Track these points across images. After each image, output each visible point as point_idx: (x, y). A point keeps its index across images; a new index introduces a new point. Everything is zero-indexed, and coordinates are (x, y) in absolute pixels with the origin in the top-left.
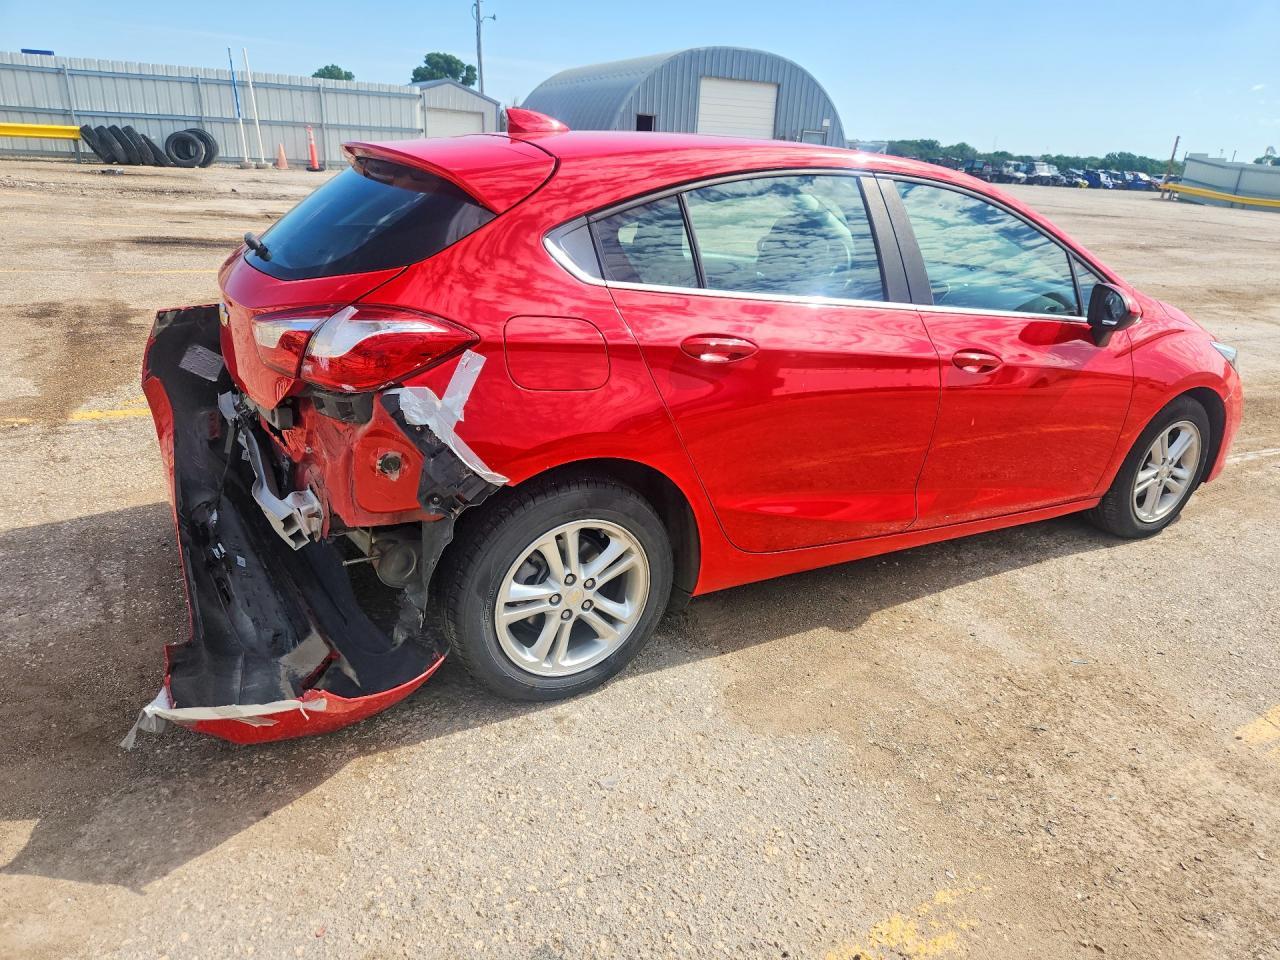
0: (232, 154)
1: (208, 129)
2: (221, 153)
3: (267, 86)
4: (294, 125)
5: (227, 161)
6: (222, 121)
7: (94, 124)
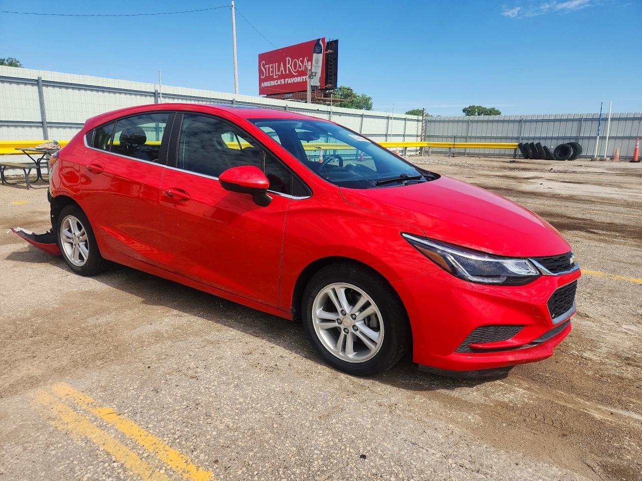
0: (590, 154)
1: (580, 142)
2: (584, 154)
3: (619, 119)
4: (630, 138)
5: (586, 157)
6: (589, 138)
7: (524, 142)
